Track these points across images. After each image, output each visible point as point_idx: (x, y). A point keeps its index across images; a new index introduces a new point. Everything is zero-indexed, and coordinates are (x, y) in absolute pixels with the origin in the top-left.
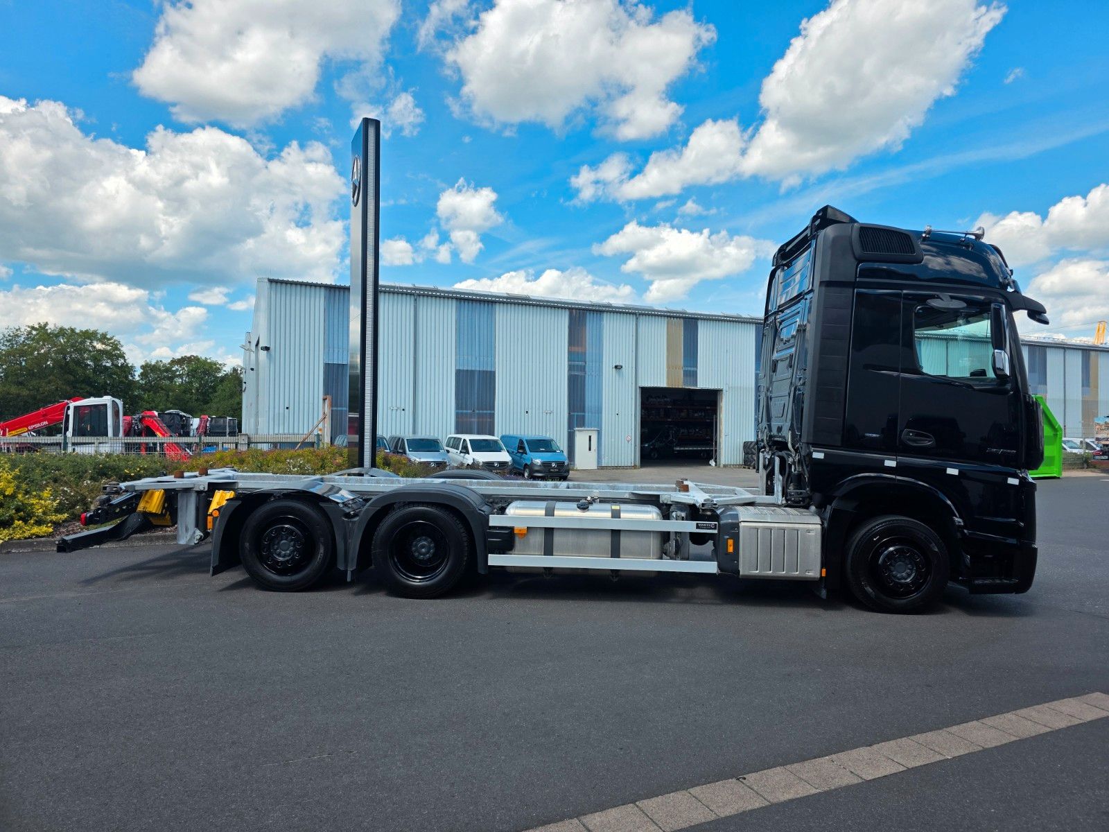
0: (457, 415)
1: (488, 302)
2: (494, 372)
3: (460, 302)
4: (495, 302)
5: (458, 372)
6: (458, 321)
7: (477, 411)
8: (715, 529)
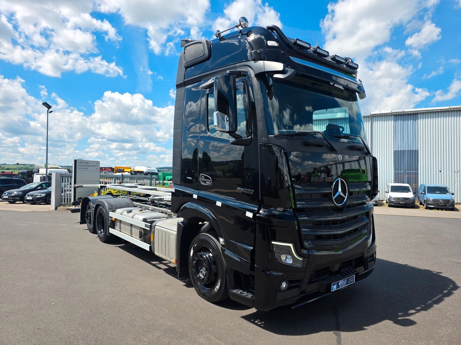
0: (395, 174)
1: (413, 114)
2: (418, 151)
3: (396, 116)
4: (418, 114)
5: (395, 152)
6: (395, 127)
7: (407, 172)
8: (149, 228)
